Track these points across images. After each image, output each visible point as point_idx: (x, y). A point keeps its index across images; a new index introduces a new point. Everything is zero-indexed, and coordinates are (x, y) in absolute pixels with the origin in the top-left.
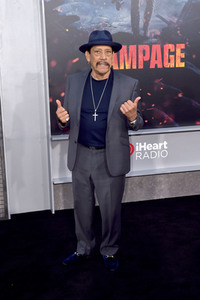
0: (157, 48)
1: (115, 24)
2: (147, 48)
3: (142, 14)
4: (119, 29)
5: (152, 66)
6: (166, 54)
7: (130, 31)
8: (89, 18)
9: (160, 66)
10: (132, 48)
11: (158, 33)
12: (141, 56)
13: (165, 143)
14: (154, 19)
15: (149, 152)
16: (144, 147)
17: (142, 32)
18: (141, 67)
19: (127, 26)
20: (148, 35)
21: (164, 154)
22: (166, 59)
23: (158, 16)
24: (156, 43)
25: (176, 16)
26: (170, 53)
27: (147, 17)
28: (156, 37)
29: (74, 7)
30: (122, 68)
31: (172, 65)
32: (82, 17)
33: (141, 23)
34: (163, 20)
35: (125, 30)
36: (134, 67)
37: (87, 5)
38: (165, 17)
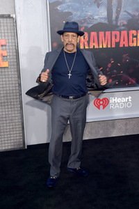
0: (124, 33)
1: (96, 17)
2: (118, 33)
3: (114, 11)
4: (99, 21)
5: (121, 46)
6: (131, 37)
7: (106, 22)
8: (79, 13)
9: (126, 45)
10: (108, 33)
11: (126, 23)
12: (113, 39)
13: (130, 98)
14: (122, 13)
15: (119, 103)
16: (116, 100)
17: (114, 23)
18: (114, 46)
19: (105, 18)
20: (119, 24)
21: (129, 105)
22: (131, 40)
23: (125, 11)
24: (124, 30)
25: (137, 11)
26: (133, 37)
27: (118, 12)
28: (124, 25)
29: (69, 6)
30: (101, 47)
31: (135, 45)
32: (74, 13)
33: (114, 16)
34: (129, 14)
35: (103, 21)
36: (109, 46)
37: (77, 5)
38: (130, 12)
